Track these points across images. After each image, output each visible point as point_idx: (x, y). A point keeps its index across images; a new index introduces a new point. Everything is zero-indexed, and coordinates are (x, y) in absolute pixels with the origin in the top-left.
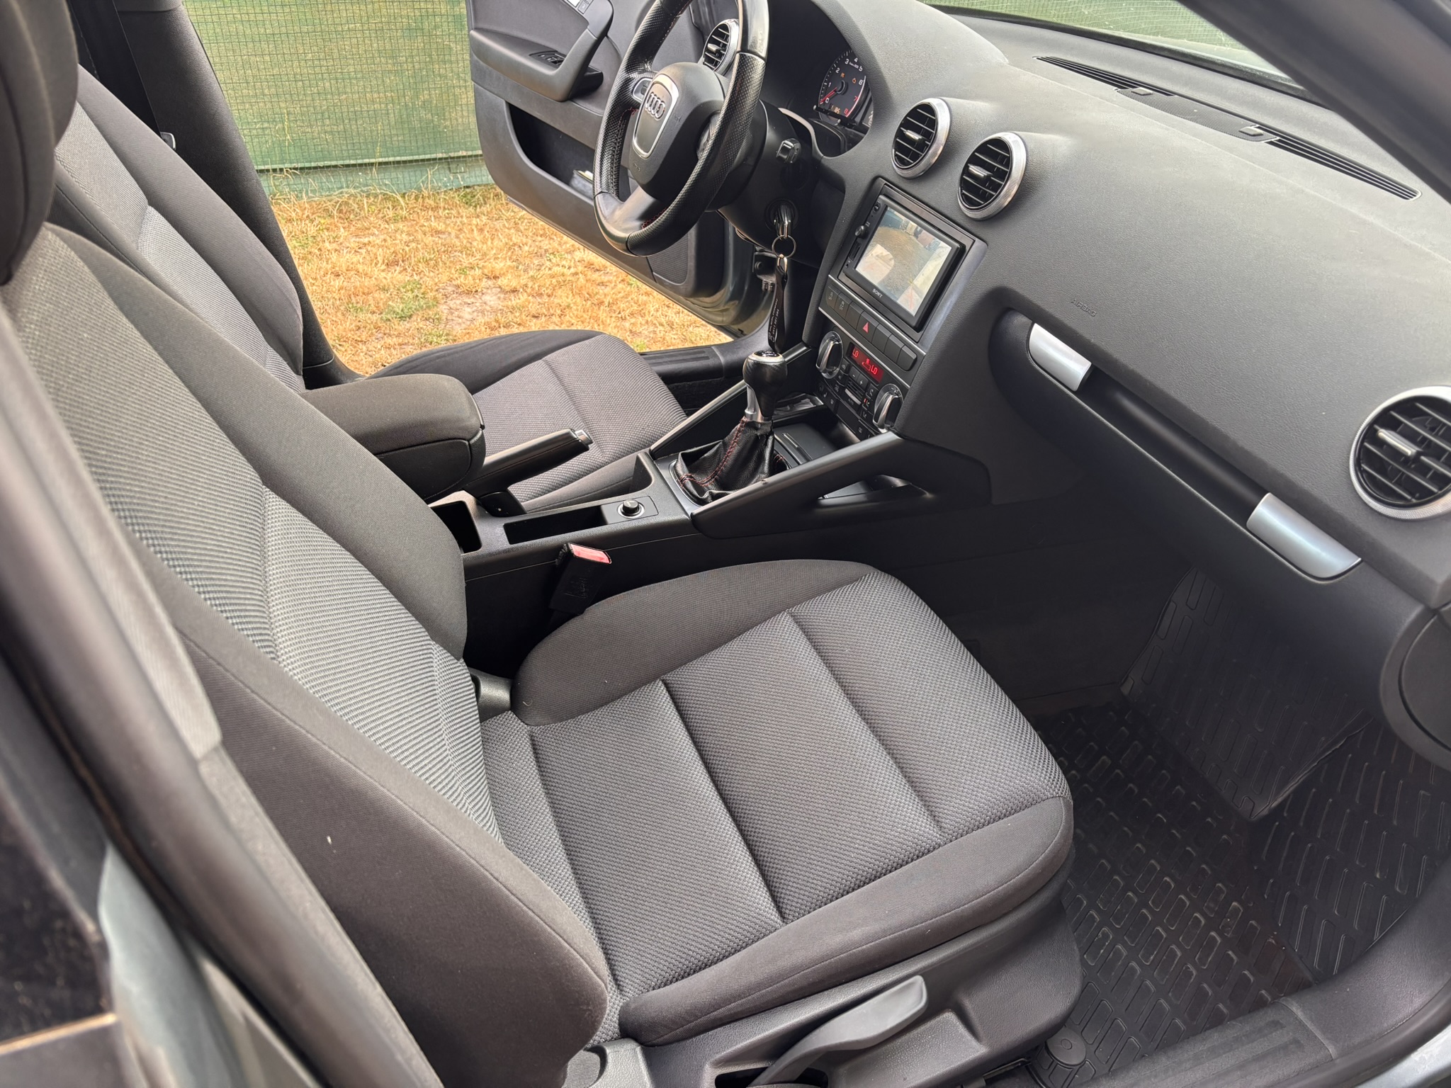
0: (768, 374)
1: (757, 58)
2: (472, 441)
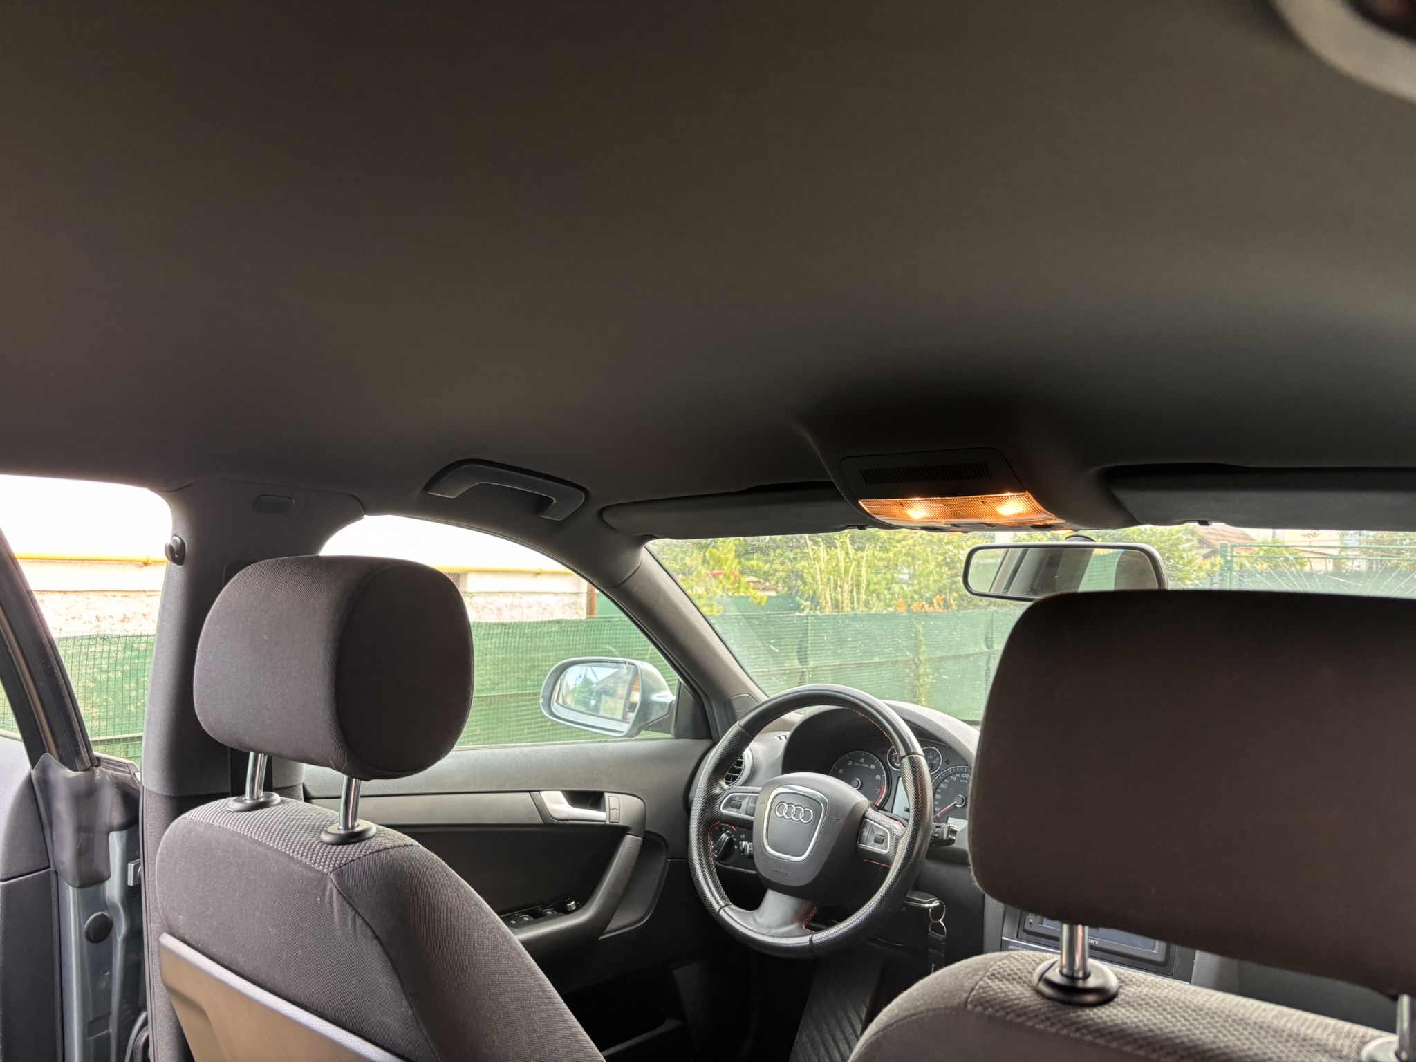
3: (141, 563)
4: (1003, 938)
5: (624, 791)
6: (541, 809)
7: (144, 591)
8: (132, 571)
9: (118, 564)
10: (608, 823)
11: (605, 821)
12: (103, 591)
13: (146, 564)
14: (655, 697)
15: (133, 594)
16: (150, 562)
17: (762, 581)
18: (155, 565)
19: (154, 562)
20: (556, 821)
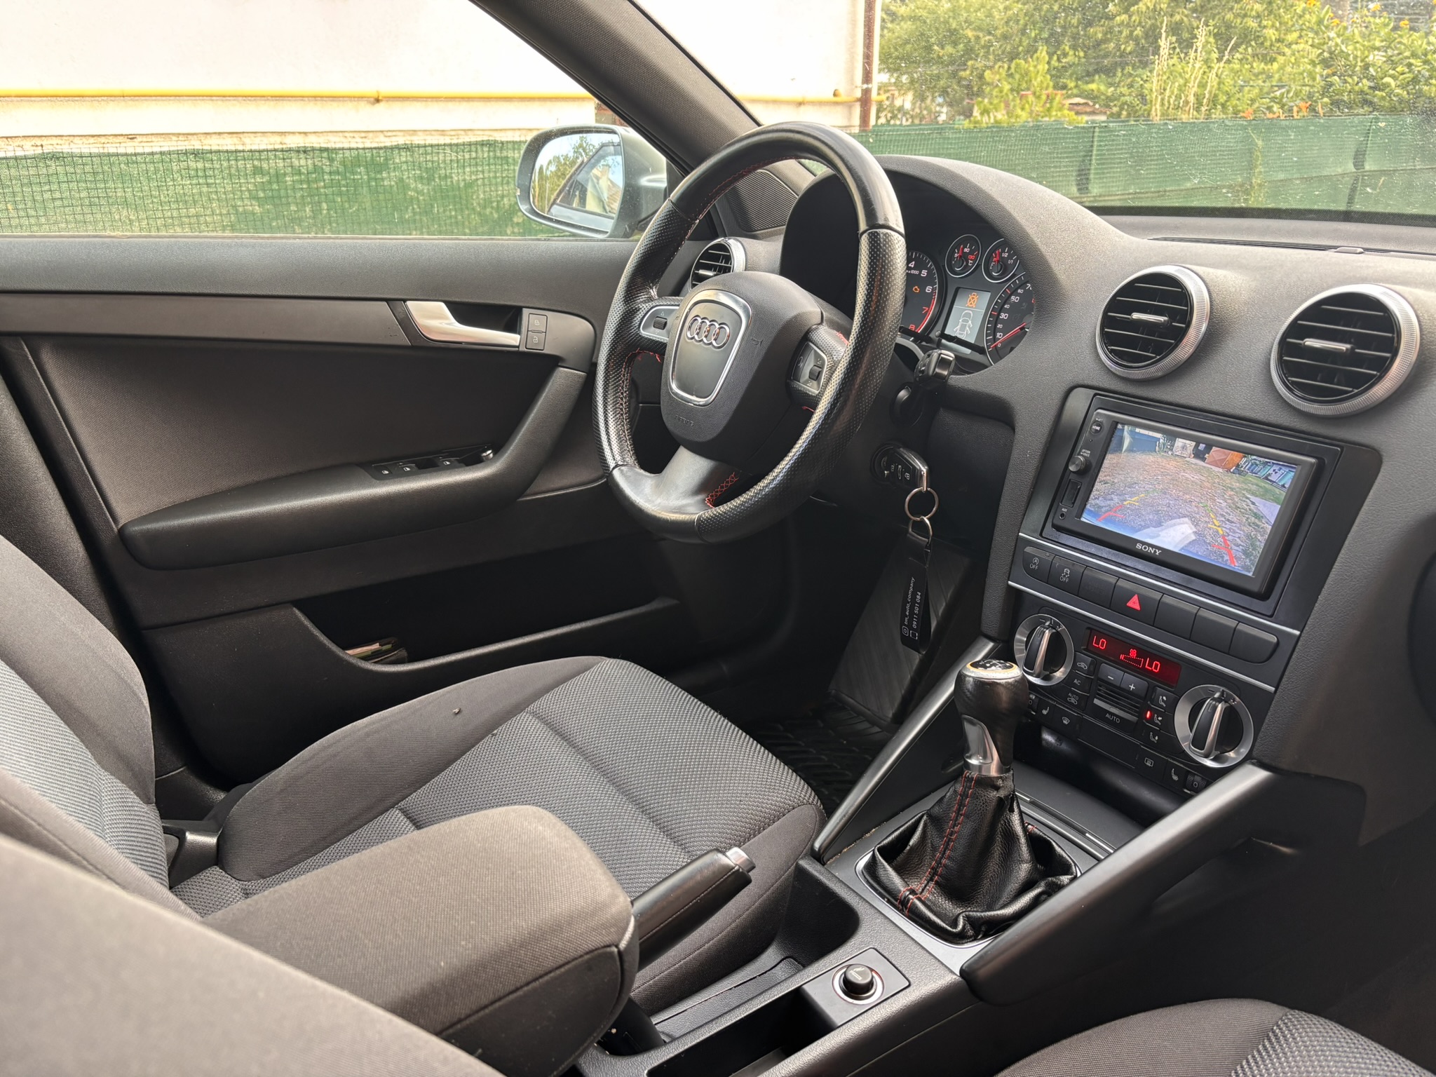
0: (1005, 696)
1: (893, 233)
2: (623, 945)
3: (372, 99)
4: (1020, 534)
5: (560, 309)
6: (407, 323)
7: (382, 132)
8: (366, 109)
9: (351, 101)
10: (522, 349)
11: (518, 347)
12: (342, 132)
13: (378, 100)
14: (644, 181)
15: (371, 135)
16: (380, 98)
17: (1091, 104)
18: (387, 101)
19: (385, 97)
20: (432, 344)
